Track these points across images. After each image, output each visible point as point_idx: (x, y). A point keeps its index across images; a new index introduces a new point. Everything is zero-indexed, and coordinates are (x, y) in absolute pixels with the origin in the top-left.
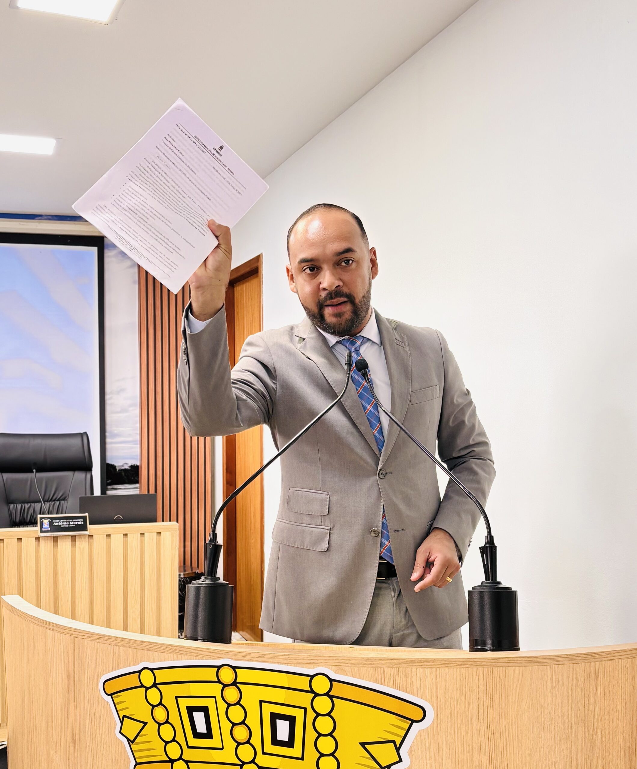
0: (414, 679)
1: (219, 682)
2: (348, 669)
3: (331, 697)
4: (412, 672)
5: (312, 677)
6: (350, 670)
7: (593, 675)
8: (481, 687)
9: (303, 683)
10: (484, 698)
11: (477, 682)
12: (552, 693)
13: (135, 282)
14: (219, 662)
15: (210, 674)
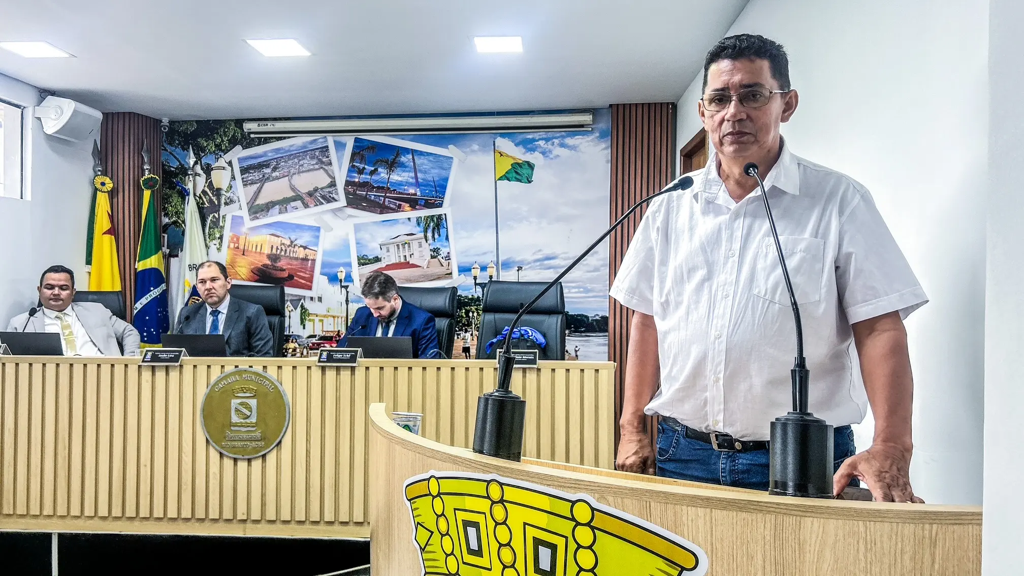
0: (684, 518)
1: (488, 497)
2: (611, 499)
3: (593, 528)
4: (682, 510)
5: (574, 503)
6: (613, 500)
7: (927, 541)
8: (768, 538)
9: (564, 510)
10: (772, 552)
11: (762, 531)
12: (866, 557)
13: (607, 162)
14: (488, 477)
15: (480, 489)
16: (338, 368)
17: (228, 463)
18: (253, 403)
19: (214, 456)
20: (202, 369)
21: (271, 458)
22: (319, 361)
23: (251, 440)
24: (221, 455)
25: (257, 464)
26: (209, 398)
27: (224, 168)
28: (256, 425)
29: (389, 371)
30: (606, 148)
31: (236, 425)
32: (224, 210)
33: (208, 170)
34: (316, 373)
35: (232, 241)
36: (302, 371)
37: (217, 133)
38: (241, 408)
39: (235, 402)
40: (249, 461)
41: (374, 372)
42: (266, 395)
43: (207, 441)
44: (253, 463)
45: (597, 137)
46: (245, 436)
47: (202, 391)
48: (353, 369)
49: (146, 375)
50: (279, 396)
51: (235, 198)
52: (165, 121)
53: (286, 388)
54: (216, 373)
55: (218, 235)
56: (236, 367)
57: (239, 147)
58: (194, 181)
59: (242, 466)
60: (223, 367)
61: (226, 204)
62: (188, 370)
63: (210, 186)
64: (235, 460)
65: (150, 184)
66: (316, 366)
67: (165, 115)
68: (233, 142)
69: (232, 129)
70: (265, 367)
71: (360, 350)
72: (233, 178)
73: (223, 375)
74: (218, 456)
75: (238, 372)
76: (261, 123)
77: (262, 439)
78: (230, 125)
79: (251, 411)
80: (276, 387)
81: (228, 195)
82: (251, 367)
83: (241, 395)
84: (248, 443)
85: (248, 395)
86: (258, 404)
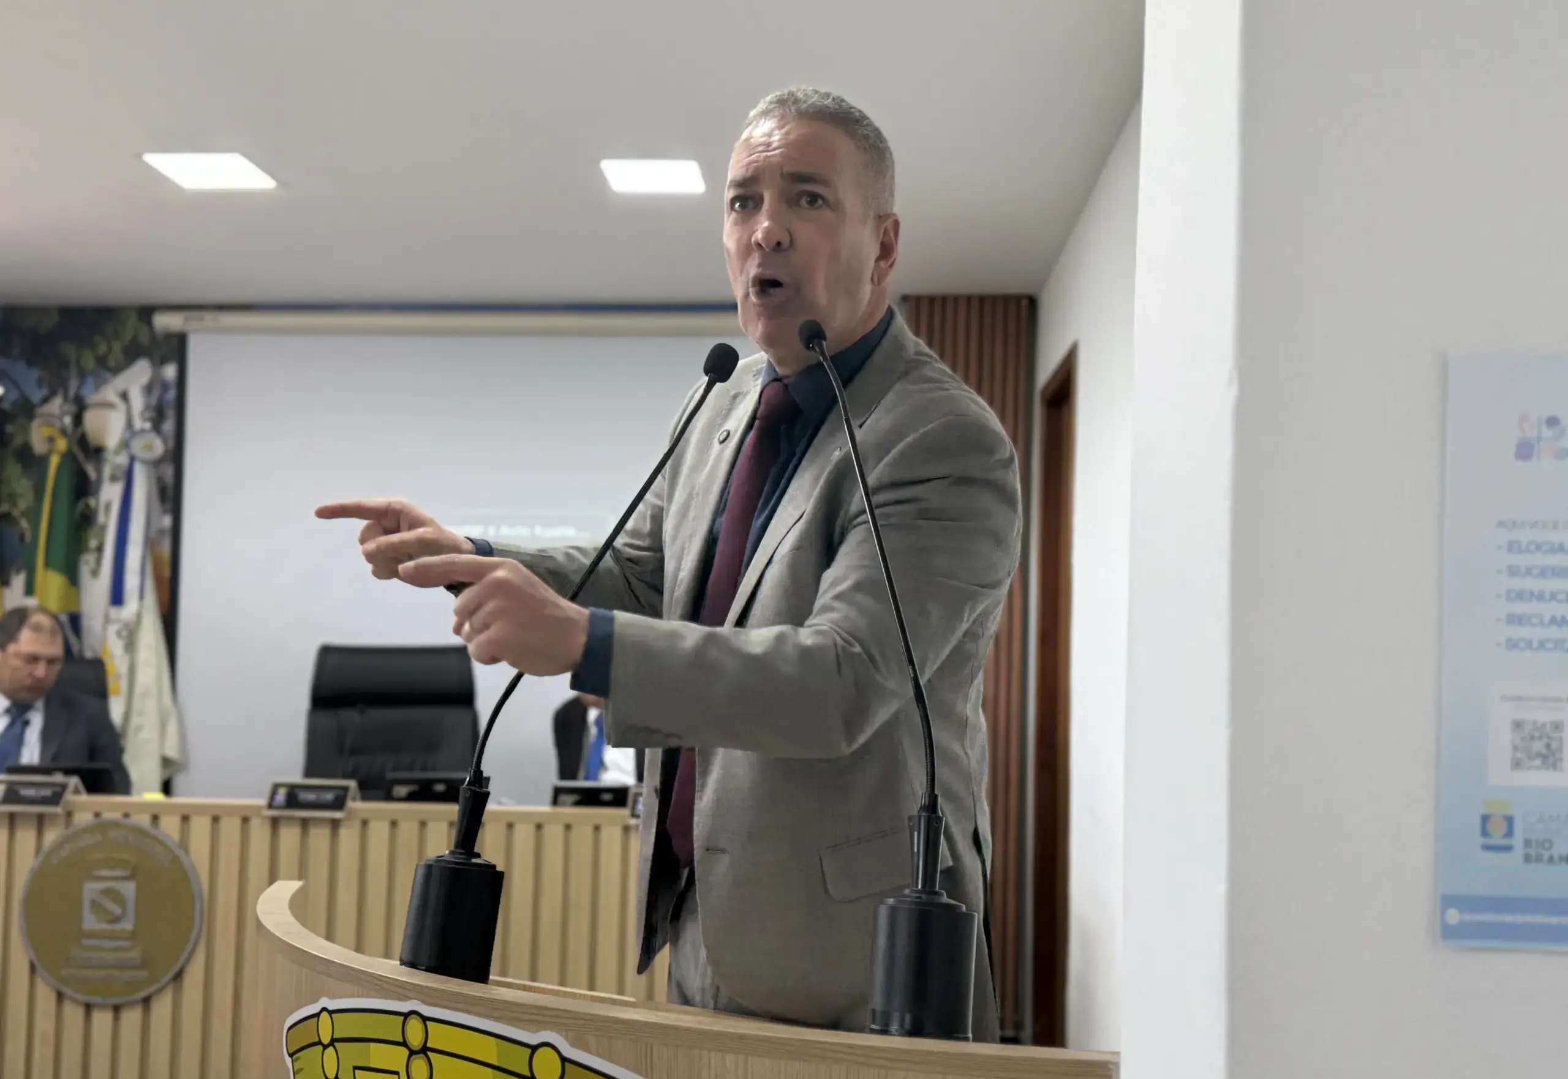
1: (404, 1044)
4: (701, 1058)
5: (534, 1048)
6: (595, 1042)
9: (519, 1062)
14: (405, 1007)
15: (393, 1029)
16: (305, 823)
17: (73, 1014)
18: (129, 889)
19: (45, 999)
21: (162, 1008)
23: (122, 966)
24: (60, 996)
25: (132, 1018)
26: (38, 878)
27: (112, 406)
28: (133, 936)
29: (409, 829)
31: (91, 935)
32: (106, 490)
34: (260, 833)
36: (232, 826)
37: (100, 333)
38: (102, 900)
39: (91, 889)
40: (117, 1009)
42: (154, 874)
43: (32, 965)
44: (125, 1015)
46: (110, 957)
47: (26, 864)
50: (183, 878)
53: (198, 861)
55: (94, 544)
56: (97, 815)
57: (144, 362)
59: (102, 1020)
63: (82, 441)
64: (88, 1008)
66: (264, 818)
68: (132, 352)
69: (131, 327)
70: (154, 818)
71: (354, 784)
72: (130, 425)
74: (53, 996)
75: (100, 825)
77: (145, 964)
78: (127, 317)
79: (123, 907)
80: (176, 859)
82: (127, 816)
83: (105, 873)
84: (115, 973)
85: (118, 873)
86: (139, 890)
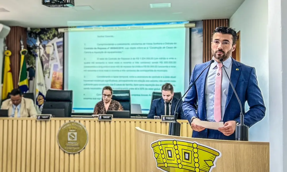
1: (173, 144)
3: (197, 149)
5: (193, 144)
9: (191, 145)
11: (232, 147)
13: (202, 42)
14: (173, 140)
15: (172, 142)
16: (105, 121)
17: (67, 155)
18: (75, 134)
19: (62, 152)
20: (58, 122)
21: (82, 153)
22: (99, 119)
24: (64, 152)
25: (77, 155)
26: (60, 132)
27: (51, 46)
28: (77, 141)
29: (123, 123)
30: (201, 36)
31: (70, 141)
32: (50, 62)
33: (44, 47)
34: (97, 124)
35: (53, 74)
36: (92, 123)
37: (48, 33)
38: (71, 135)
39: (69, 133)
40: (74, 154)
41: (118, 123)
42: (80, 131)
43: (59, 147)
44: (76, 155)
45: (197, 32)
46: (73, 145)
47: (58, 129)
48: (110, 122)
49: (38, 123)
50: (85, 131)
51: (55, 58)
52: (29, 29)
53: (87, 129)
54: (63, 123)
55: (48, 72)
56: (70, 121)
57: (56, 38)
58: (39, 51)
59: (72, 156)
60: (65, 121)
61: (52, 60)
62: (53, 122)
63: (45, 53)
64: (69, 154)
65: (24, 53)
66: (98, 121)
67: (29, 26)
68: (54, 36)
69: (54, 31)
70: (80, 121)
71: (112, 115)
72: (54, 50)
73: (65, 124)
75: (70, 122)
76: (65, 29)
77: (79, 146)
78: (53, 29)
79: (75, 136)
81: (53, 56)
82: (75, 121)
83: (71, 131)
84: (74, 148)
85: (74, 131)
86: (77, 134)
